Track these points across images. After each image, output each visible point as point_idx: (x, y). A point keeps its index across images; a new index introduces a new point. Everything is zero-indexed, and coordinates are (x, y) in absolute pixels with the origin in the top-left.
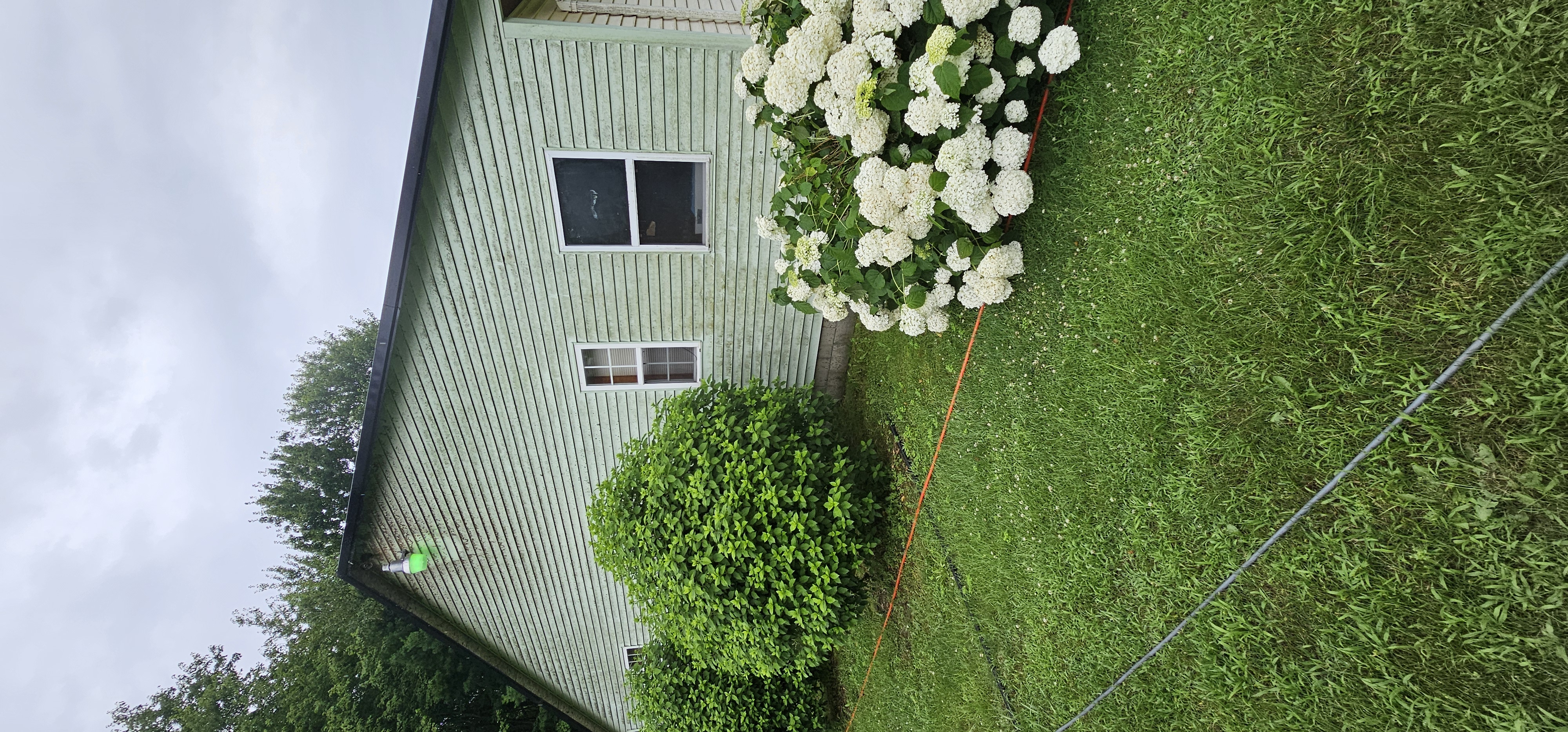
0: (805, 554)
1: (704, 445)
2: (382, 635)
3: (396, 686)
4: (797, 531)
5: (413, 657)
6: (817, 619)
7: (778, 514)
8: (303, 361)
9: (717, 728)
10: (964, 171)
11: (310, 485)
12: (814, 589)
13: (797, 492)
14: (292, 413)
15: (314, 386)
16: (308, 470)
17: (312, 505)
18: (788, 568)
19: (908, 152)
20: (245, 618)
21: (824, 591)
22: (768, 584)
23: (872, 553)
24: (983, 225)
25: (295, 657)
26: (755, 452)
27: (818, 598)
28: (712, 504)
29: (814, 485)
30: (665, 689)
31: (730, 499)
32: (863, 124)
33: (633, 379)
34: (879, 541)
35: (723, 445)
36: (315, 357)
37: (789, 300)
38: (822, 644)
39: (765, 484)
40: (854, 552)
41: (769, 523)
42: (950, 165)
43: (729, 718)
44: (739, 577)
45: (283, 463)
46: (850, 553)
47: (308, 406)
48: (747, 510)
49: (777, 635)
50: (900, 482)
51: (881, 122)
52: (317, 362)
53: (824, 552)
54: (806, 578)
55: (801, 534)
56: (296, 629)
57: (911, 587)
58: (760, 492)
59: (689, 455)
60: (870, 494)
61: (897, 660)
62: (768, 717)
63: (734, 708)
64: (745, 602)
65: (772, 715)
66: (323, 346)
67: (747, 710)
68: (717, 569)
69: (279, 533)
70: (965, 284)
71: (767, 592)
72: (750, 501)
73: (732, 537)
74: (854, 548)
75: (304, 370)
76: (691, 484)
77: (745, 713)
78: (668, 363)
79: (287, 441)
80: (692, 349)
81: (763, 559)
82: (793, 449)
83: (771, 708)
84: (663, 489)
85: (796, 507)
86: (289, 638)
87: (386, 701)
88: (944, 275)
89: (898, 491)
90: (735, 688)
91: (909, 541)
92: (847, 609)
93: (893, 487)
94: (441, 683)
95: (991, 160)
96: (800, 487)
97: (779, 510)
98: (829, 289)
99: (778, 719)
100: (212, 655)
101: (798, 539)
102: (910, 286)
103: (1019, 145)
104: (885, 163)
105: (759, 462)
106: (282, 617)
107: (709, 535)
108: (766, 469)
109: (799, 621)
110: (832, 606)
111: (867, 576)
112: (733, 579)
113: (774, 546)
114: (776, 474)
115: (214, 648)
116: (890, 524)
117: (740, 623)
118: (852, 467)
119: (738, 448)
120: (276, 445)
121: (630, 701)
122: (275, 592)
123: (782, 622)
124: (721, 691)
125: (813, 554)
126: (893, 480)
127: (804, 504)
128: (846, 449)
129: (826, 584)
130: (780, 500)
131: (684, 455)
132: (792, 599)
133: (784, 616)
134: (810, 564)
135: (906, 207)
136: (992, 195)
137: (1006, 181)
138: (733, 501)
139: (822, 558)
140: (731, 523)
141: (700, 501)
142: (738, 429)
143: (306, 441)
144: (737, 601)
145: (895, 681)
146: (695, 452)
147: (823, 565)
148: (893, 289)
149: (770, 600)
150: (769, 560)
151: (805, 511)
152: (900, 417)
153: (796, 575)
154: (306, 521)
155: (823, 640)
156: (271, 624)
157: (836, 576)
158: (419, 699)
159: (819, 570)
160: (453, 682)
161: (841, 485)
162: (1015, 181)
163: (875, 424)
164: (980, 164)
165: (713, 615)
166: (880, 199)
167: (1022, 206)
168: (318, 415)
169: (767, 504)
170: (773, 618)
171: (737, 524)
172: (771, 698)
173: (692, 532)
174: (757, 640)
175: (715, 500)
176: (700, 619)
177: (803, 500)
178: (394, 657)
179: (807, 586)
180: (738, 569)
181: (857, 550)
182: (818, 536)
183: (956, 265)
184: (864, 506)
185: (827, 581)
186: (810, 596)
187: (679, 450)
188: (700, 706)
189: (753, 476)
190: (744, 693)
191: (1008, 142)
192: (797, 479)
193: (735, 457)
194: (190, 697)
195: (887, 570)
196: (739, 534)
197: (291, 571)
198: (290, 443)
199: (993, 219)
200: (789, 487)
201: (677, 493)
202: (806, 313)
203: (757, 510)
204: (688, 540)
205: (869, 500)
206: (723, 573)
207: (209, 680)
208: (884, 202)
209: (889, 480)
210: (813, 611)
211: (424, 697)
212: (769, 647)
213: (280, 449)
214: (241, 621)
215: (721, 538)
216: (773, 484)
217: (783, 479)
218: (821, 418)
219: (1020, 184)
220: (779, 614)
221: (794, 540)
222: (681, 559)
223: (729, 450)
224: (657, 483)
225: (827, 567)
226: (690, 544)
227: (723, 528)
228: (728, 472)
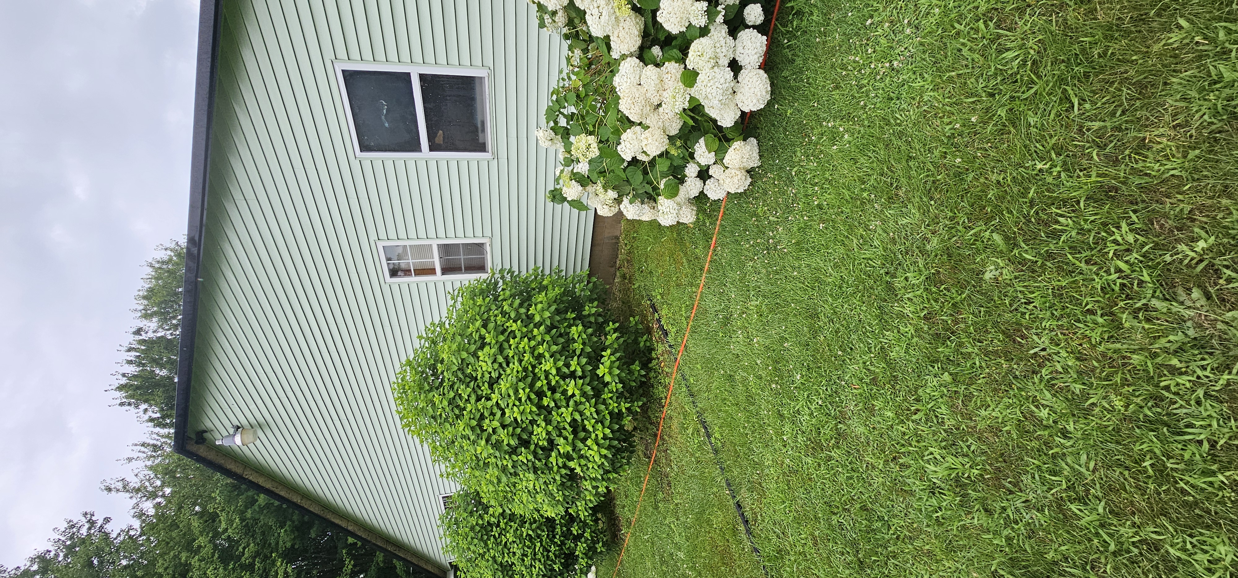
0: (581, 414)
1: (491, 326)
2: (238, 495)
3: (253, 536)
4: (573, 395)
5: (265, 512)
6: (593, 467)
7: (557, 381)
8: (151, 266)
9: (516, 557)
10: (713, 67)
11: (164, 373)
12: (589, 442)
13: (574, 363)
14: (143, 312)
15: (163, 287)
16: (162, 360)
17: (168, 390)
18: (567, 427)
19: (660, 54)
20: (113, 486)
21: (598, 444)
22: (551, 442)
23: (639, 410)
24: (727, 120)
25: (161, 517)
26: (535, 330)
27: (593, 450)
28: (500, 375)
29: (589, 356)
30: (472, 528)
31: (515, 370)
32: (621, 25)
33: (432, 271)
34: (645, 399)
35: (507, 324)
36: (163, 262)
37: (565, 199)
38: (598, 487)
39: (544, 357)
40: (624, 410)
41: (549, 389)
42: (701, 62)
43: (526, 549)
44: (525, 437)
45: (138, 354)
46: (620, 411)
47: (159, 305)
48: (529, 379)
49: (559, 482)
50: (660, 351)
51: (637, 23)
52: (164, 267)
53: (598, 412)
54: (582, 435)
55: (577, 398)
56: (161, 494)
57: (670, 436)
58: (541, 363)
59: (478, 333)
60: (637, 362)
61: (660, 496)
62: (558, 546)
63: (531, 542)
64: (530, 457)
65: (563, 543)
66: (169, 253)
67: (541, 542)
68: (506, 431)
69: (138, 415)
70: (711, 176)
71: (550, 447)
72: (533, 372)
73: (517, 403)
74: (624, 406)
75: (153, 273)
76: (481, 359)
77: (539, 544)
78: (462, 257)
79: (141, 335)
80: (483, 244)
81: (545, 420)
82: (570, 326)
83: (562, 538)
84: (457, 364)
85: (573, 375)
86: (155, 502)
87: (244, 548)
88: (693, 170)
89: (659, 359)
90: (531, 524)
91: (668, 399)
92: (619, 457)
93: (654, 355)
94: (292, 531)
95: (734, 59)
96: (576, 358)
97: (557, 378)
98: (599, 187)
99: (567, 546)
100: (84, 520)
101: (576, 402)
102: (665, 180)
103: (758, 44)
104: (641, 64)
105: (539, 338)
106: (147, 484)
107: (497, 402)
108: (545, 343)
109: (578, 470)
110: (605, 457)
111: (635, 429)
112: (520, 438)
113: (555, 409)
114: (554, 348)
115: (86, 514)
116: (653, 386)
117: (527, 475)
118: (622, 340)
119: (522, 327)
120: (130, 339)
121: (443, 539)
122: (140, 464)
123: (563, 471)
124: (519, 528)
125: (588, 414)
126: (654, 349)
127: (579, 373)
128: (617, 325)
129: (600, 438)
130: (558, 370)
131: (474, 335)
132: (571, 453)
133: (565, 466)
134: (586, 422)
135: (659, 105)
136: (734, 92)
137: (747, 79)
138: (518, 372)
139: (596, 417)
140: (516, 392)
141: (490, 373)
142: (523, 310)
143: (159, 335)
144: (524, 456)
145: (659, 513)
146: (483, 331)
147: (597, 422)
148: (650, 183)
149: (553, 454)
150: (550, 421)
151: (580, 378)
152: (659, 297)
153: (575, 432)
154: (162, 403)
155: (599, 484)
156: (138, 490)
157: (607, 431)
158: (273, 544)
159: (593, 427)
160: (301, 530)
161: (611, 355)
162: (755, 78)
163: (640, 304)
164: (726, 62)
165: (504, 469)
166: (637, 95)
167: (761, 102)
168: (168, 313)
169: (547, 374)
170: (555, 469)
171: (521, 391)
172: (561, 530)
173: (483, 399)
174: (543, 487)
175: (502, 372)
176: (493, 472)
177: (579, 369)
178: (249, 511)
179: (584, 440)
180: (523, 430)
181: (626, 408)
182: (592, 398)
183: (703, 160)
184: (631, 372)
185: (601, 435)
186: (587, 448)
187: (470, 330)
188: (501, 541)
189: (534, 350)
190: (538, 528)
191: (749, 42)
192: (574, 351)
193: (518, 334)
194: (66, 556)
195: (651, 424)
196: (523, 400)
197: (154, 446)
198: (144, 336)
199: (736, 114)
200: (566, 358)
201: (470, 367)
202: (580, 210)
203: (539, 379)
204: (480, 407)
205: (636, 367)
206: (510, 433)
207: (83, 541)
208: (641, 98)
209: (651, 349)
210: (590, 461)
211: (277, 543)
212: (553, 492)
213: (135, 342)
214: (109, 490)
215: (508, 405)
216: (551, 357)
217: (561, 353)
218: (595, 299)
219: (759, 82)
220: (561, 465)
221: (571, 403)
222: (474, 423)
223: (513, 329)
224: (451, 359)
225: (600, 424)
226: (482, 411)
227: (509, 396)
228: (512, 347)
